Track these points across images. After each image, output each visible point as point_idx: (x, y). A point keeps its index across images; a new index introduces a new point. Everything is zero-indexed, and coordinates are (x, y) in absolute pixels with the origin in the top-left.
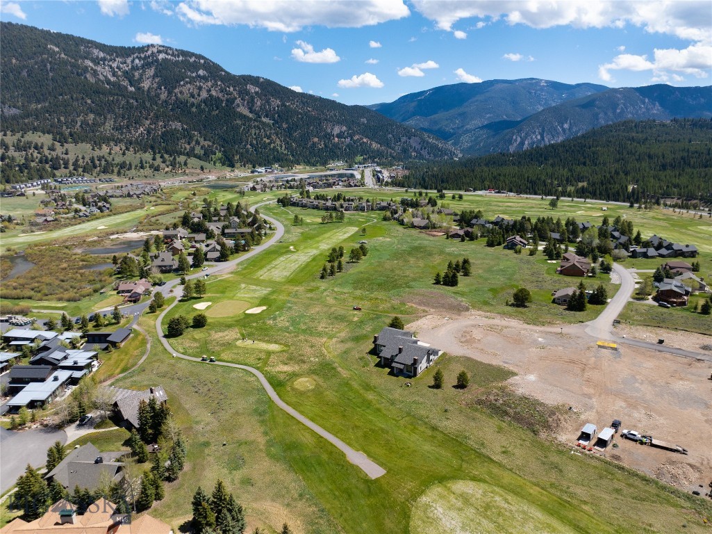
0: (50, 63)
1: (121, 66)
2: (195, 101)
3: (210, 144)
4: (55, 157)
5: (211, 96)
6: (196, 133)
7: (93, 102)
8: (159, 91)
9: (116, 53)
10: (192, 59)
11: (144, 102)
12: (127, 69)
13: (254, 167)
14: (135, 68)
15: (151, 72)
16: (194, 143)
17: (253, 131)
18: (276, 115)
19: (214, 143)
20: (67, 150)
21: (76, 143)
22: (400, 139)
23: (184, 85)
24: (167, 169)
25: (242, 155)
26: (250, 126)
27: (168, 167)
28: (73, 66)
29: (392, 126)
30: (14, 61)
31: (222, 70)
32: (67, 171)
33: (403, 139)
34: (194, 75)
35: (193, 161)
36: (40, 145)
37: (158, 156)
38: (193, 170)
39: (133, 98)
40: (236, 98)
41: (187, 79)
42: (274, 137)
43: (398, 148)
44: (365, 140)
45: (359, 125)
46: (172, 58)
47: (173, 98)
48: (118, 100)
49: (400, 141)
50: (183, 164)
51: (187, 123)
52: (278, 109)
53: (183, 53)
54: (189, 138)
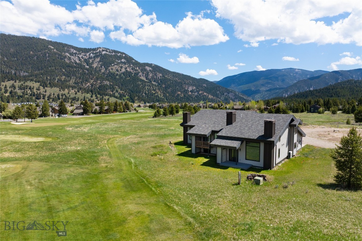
0: (48, 53)
1: (84, 56)
2: (119, 73)
3: (124, 92)
4: (39, 93)
5: (127, 71)
6: (117, 87)
7: (66, 71)
8: (101, 68)
9: (82, 51)
10: (119, 54)
11: (91, 71)
12: (86, 58)
13: (145, 103)
14: (90, 58)
15: (98, 59)
16: (115, 91)
17: (147, 87)
18: (160, 81)
19: (125, 92)
20: (46, 90)
21: (51, 87)
22: (223, 94)
23: (114, 66)
25: (139, 97)
26: (145, 85)
27: (98, 101)
28: (59, 55)
29: (219, 87)
30: (31, 53)
31: (133, 59)
32: (44, 100)
33: (226, 94)
34: (119, 61)
35: (112, 99)
36: (32, 87)
37: (94, 96)
39: (86, 70)
40: (139, 72)
41: (116, 63)
42: (157, 91)
43: (223, 98)
44: (205, 94)
45: (202, 87)
46: (109, 53)
47: (108, 71)
48: (78, 70)
49: (224, 95)
50: (107, 100)
51: (112, 82)
52: (161, 78)
53: (115, 51)
54: (113, 89)
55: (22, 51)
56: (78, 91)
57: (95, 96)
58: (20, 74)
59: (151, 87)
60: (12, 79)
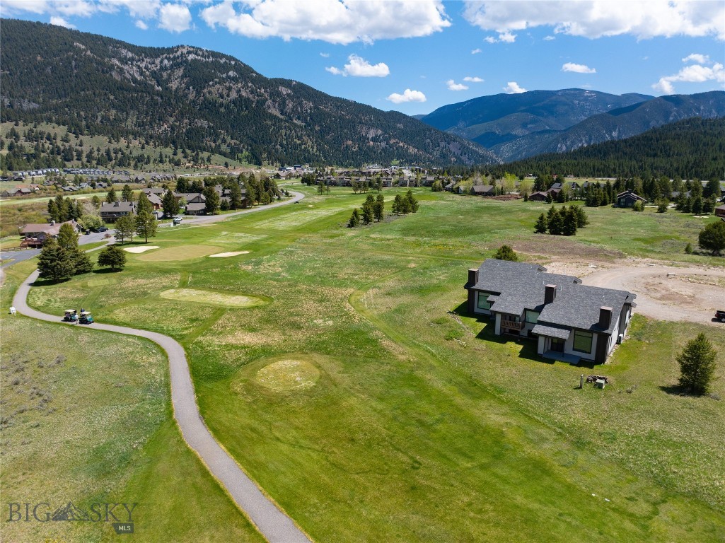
0: (76, 60)
1: (149, 65)
2: (224, 102)
3: (238, 142)
4: (68, 148)
5: (240, 96)
6: (223, 132)
7: (116, 99)
8: (186, 91)
9: (145, 53)
10: (223, 61)
11: (169, 99)
12: (155, 69)
13: (283, 166)
14: (163, 69)
15: (180, 72)
16: (220, 141)
17: (283, 132)
18: (309, 118)
19: (241, 142)
20: (81, 142)
21: (92, 134)
22: (438, 144)
23: (213, 85)
24: (188, 164)
25: (269, 153)
26: (280, 128)
27: (189, 162)
28: (99, 63)
29: (430, 131)
30: (39, 58)
31: (253, 72)
32: (80, 162)
33: (442, 144)
34: (224, 76)
35: (217, 158)
36: (52, 135)
37: (179, 151)
38: (217, 167)
39: (158, 95)
40: (267, 100)
41: (217, 80)
42: (305, 138)
43: (436, 153)
44: (401, 144)
45: (395, 129)
46: (202, 59)
47: (201, 98)
48: (142, 96)
49: (439, 146)
50: (206, 160)
51: (213, 122)
52: (311, 112)
53: (213, 54)
54: (215, 136)
55: (19, 55)
56: (147, 143)
57: (183, 152)
58: (21, 105)
59: (293, 131)
60: (10, 119)
